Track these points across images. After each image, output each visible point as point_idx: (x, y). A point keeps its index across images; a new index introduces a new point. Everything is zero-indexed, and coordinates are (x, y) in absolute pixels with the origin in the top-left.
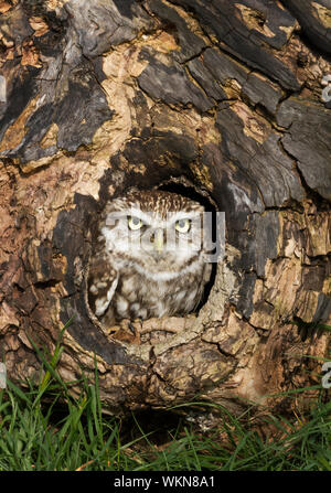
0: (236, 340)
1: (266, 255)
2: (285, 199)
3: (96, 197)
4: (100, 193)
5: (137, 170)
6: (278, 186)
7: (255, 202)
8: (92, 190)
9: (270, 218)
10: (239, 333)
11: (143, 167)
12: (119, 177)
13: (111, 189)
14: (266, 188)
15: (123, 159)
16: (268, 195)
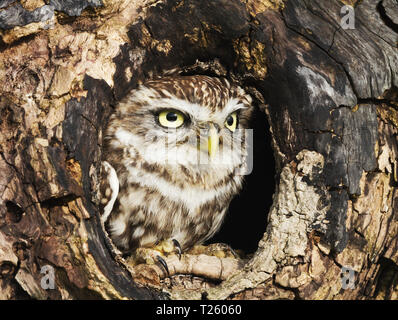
0: (319, 285)
1: (360, 166)
2: (386, 87)
3: (110, 82)
4: (116, 78)
5: (160, 49)
6: (376, 69)
7: (343, 92)
8: (105, 72)
9: (365, 114)
10: (323, 275)
11: (168, 44)
12: (137, 56)
13: (128, 73)
14: (359, 72)
15: (146, 31)
16: (362, 81)
